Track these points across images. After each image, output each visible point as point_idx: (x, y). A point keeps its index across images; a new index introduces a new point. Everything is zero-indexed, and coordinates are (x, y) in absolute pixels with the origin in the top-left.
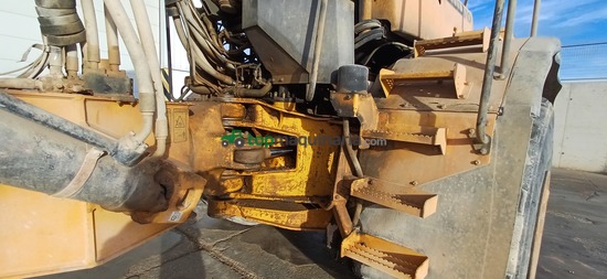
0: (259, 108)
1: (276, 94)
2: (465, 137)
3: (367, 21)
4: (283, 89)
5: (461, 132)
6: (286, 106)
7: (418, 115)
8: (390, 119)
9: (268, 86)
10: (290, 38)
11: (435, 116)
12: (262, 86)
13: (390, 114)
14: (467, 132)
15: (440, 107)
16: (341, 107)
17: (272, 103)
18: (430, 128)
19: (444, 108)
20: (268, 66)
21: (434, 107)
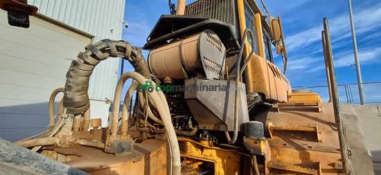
0: (189, 144)
1: (201, 135)
2: (332, 168)
3: (252, 94)
4: (206, 132)
5: (329, 165)
6: (209, 143)
7: (298, 152)
8: (279, 153)
9: (195, 130)
10: (215, 105)
11: (309, 154)
12: (191, 130)
13: (278, 150)
14: (333, 165)
15: (310, 147)
16: (252, 148)
17: (199, 141)
18: (308, 161)
19: (313, 148)
20: (197, 118)
21: (306, 147)
